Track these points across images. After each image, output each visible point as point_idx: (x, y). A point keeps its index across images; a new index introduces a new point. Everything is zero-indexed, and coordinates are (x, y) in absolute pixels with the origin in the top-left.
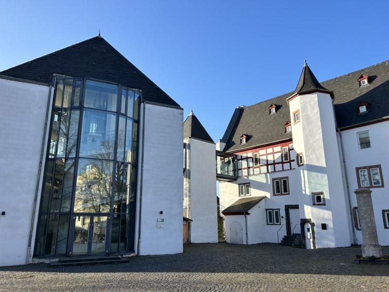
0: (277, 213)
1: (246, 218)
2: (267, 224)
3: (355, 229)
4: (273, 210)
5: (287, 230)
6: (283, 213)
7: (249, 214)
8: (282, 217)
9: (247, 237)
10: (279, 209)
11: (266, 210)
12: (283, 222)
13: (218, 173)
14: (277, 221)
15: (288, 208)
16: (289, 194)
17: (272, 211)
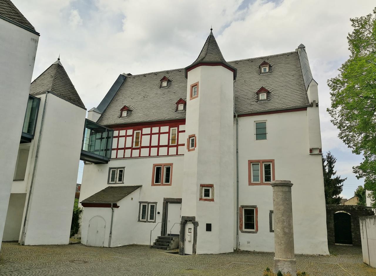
0: (152, 207)
1: (113, 211)
2: (139, 221)
3: (239, 231)
4: (149, 203)
5: (162, 230)
6: (160, 208)
7: (118, 207)
8: (159, 213)
9: (110, 237)
10: (156, 203)
11: (140, 203)
12: (159, 218)
13: (84, 149)
14: (152, 218)
15: (167, 202)
16: (170, 185)
17: (147, 204)
